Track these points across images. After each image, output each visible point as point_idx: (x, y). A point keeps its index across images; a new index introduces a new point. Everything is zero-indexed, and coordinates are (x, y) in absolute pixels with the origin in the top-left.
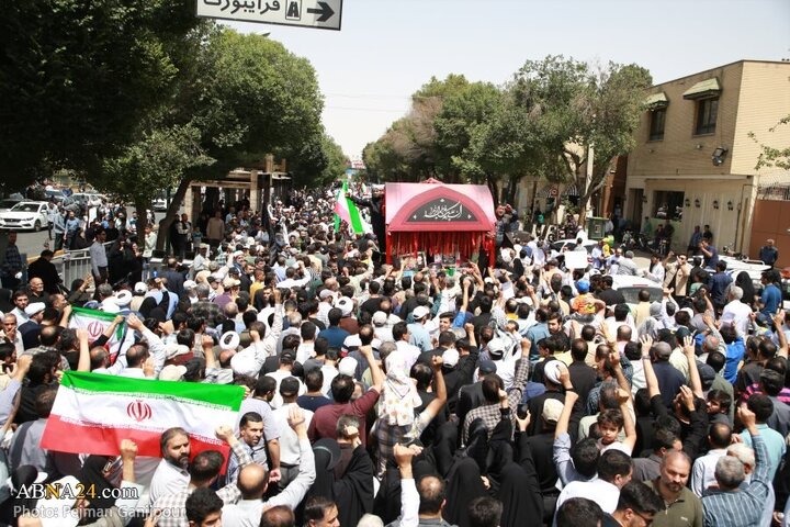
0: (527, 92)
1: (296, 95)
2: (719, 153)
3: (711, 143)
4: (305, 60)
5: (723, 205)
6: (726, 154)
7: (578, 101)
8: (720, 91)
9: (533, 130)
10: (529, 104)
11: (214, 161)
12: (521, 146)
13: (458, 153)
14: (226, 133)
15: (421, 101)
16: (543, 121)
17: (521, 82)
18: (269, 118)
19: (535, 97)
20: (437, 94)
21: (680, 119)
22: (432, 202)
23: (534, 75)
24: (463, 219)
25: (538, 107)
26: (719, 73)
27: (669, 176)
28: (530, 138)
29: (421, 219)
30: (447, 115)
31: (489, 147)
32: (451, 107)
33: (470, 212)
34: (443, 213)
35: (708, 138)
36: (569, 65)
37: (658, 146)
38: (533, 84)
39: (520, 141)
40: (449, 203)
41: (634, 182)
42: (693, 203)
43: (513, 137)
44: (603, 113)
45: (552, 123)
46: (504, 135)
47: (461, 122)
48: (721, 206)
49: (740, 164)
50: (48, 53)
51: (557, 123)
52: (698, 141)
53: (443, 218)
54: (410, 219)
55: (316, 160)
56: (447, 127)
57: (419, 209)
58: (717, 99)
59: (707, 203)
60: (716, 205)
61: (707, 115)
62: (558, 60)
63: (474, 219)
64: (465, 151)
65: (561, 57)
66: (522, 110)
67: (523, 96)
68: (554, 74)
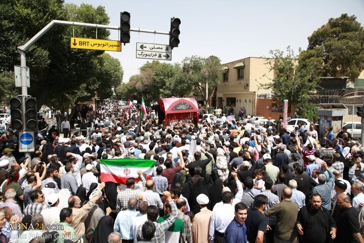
0: (187, 67)
1: (115, 71)
2: (246, 85)
3: (243, 82)
4: (117, 59)
5: (248, 101)
6: (247, 85)
7: (204, 70)
8: (244, 66)
9: (190, 79)
10: (188, 71)
11: (90, 94)
12: (186, 85)
13: (161, 88)
14: (93, 85)
15: (144, 70)
16: (193, 76)
17: (185, 64)
18: (107, 79)
19: (189, 69)
20: (150, 67)
21: (233, 75)
22: (179, 104)
23: (188, 62)
24: (189, 108)
25: (191, 72)
26: (243, 61)
27: (231, 93)
28: (189, 82)
29: (176, 109)
30: (157, 75)
31: (176, 86)
32: (158, 72)
33: (191, 106)
34: (183, 107)
35: (242, 81)
36: (199, 58)
37: (226, 83)
38: (188, 65)
39: (186, 83)
40: (185, 104)
41: (219, 95)
42: (239, 101)
43: (184, 82)
44: (211, 74)
45: (195, 77)
46: (181, 82)
47: (162, 77)
48: (247, 101)
49: (252, 88)
50: (69, 64)
51: (197, 77)
52: (239, 81)
53: (183, 108)
54: (173, 110)
55: (109, 93)
56: (157, 79)
57: (175, 106)
58: (243, 68)
59: (243, 101)
60: (246, 101)
61: (241, 73)
62: (196, 57)
63: (192, 108)
64: (164, 87)
65: (196, 56)
66: (186, 73)
67: (186, 69)
68: (194, 62)
